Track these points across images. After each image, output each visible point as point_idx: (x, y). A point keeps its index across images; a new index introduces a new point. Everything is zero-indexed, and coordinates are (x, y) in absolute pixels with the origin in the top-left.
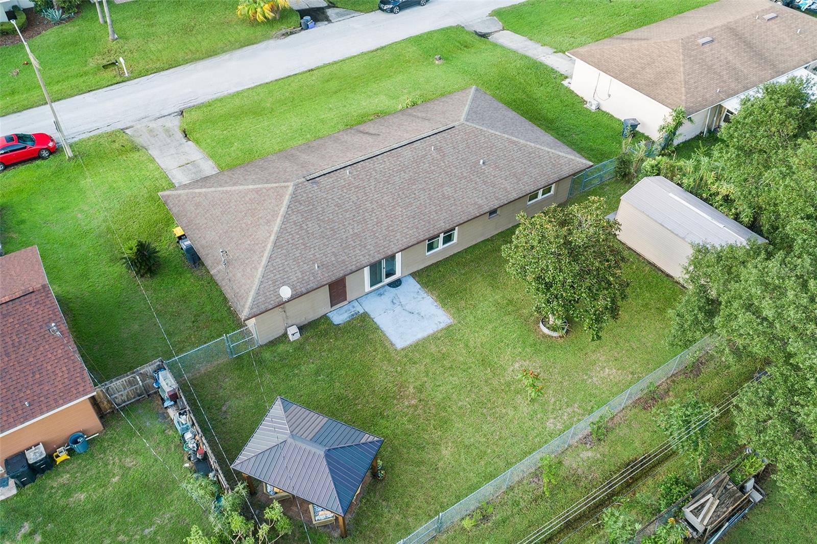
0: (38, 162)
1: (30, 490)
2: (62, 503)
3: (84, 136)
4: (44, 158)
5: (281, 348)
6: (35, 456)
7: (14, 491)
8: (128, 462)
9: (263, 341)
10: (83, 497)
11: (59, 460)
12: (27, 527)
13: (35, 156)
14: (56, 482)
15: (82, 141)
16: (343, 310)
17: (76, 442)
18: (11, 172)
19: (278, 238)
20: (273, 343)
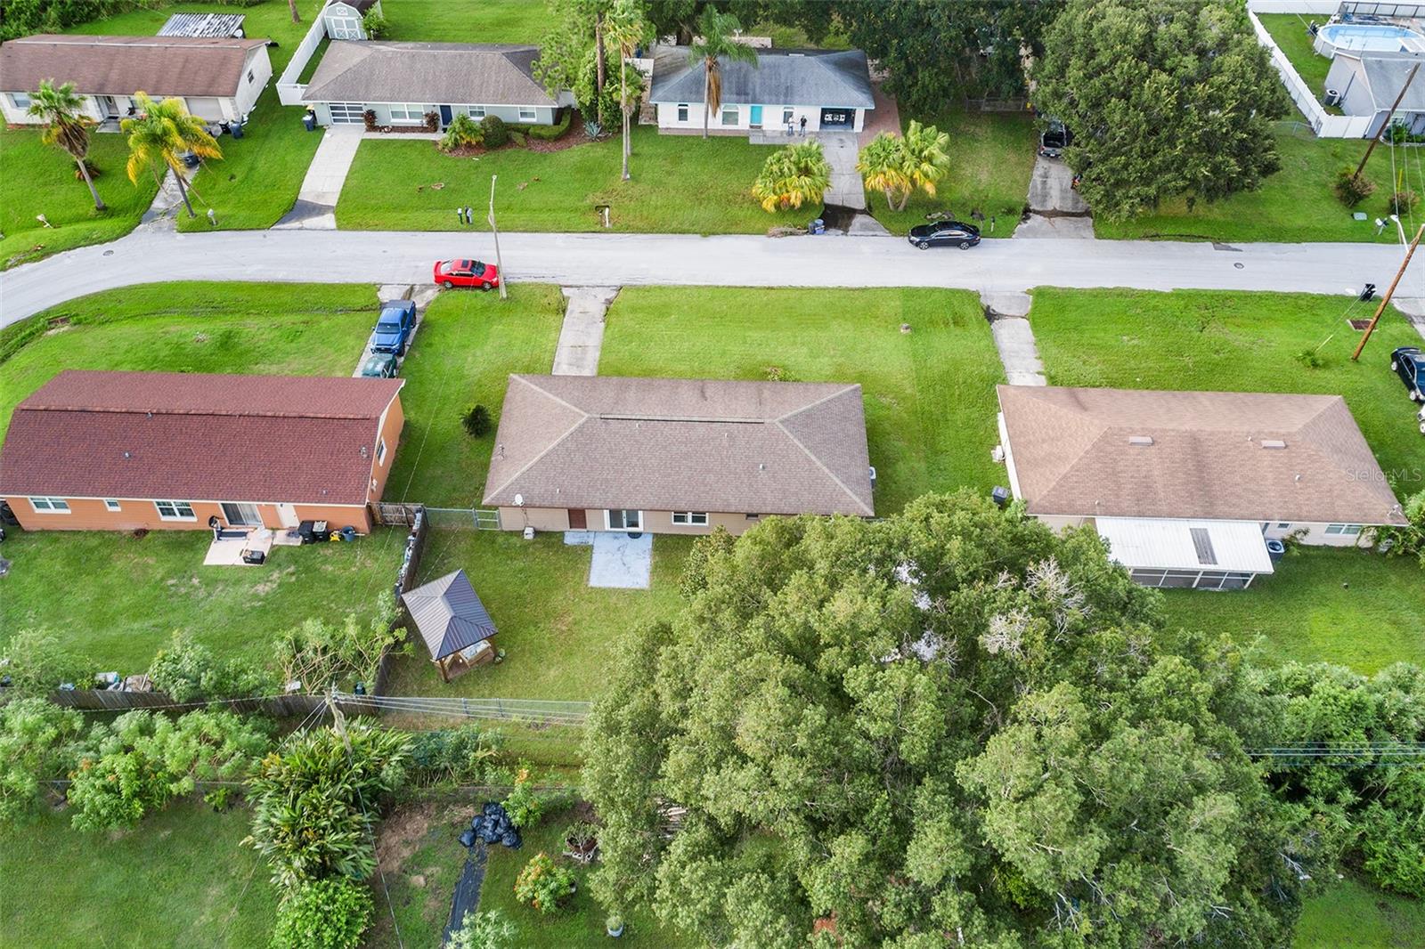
0: (479, 292)
1: (307, 547)
2: (318, 566)
3: (528, 280)
4: (485, 290)
5: (514, 539)
6: (319, 528)
7: (299, 544)
8: (368, 563)
9: (506, 528)
10: (330, 569)
11: (332, 539)
12: (292, 569)
13: (479, 286)
14: (324, 551)
15: (524, 285)
16: (579, 535)
17: (347, 532)
18: (454, 293)
19: (547, 455)
20: (512, 533)
